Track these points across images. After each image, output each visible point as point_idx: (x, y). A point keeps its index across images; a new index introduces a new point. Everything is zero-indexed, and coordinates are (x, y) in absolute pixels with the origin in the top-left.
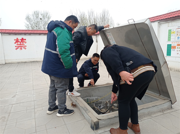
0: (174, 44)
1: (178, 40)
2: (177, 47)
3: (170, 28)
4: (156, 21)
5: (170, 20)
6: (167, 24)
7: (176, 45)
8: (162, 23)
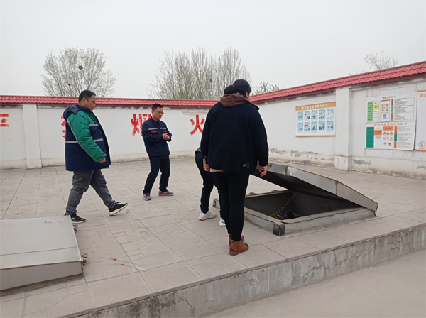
0: (379, 127)
1: (385, 120)
2: (383, 132)
3: (370, 100)
4: (346, 86)
5: (369, 86)
6: (366, 91)
7: (382, 129)
8: (356, 89)
